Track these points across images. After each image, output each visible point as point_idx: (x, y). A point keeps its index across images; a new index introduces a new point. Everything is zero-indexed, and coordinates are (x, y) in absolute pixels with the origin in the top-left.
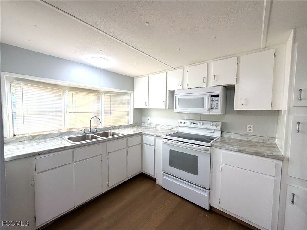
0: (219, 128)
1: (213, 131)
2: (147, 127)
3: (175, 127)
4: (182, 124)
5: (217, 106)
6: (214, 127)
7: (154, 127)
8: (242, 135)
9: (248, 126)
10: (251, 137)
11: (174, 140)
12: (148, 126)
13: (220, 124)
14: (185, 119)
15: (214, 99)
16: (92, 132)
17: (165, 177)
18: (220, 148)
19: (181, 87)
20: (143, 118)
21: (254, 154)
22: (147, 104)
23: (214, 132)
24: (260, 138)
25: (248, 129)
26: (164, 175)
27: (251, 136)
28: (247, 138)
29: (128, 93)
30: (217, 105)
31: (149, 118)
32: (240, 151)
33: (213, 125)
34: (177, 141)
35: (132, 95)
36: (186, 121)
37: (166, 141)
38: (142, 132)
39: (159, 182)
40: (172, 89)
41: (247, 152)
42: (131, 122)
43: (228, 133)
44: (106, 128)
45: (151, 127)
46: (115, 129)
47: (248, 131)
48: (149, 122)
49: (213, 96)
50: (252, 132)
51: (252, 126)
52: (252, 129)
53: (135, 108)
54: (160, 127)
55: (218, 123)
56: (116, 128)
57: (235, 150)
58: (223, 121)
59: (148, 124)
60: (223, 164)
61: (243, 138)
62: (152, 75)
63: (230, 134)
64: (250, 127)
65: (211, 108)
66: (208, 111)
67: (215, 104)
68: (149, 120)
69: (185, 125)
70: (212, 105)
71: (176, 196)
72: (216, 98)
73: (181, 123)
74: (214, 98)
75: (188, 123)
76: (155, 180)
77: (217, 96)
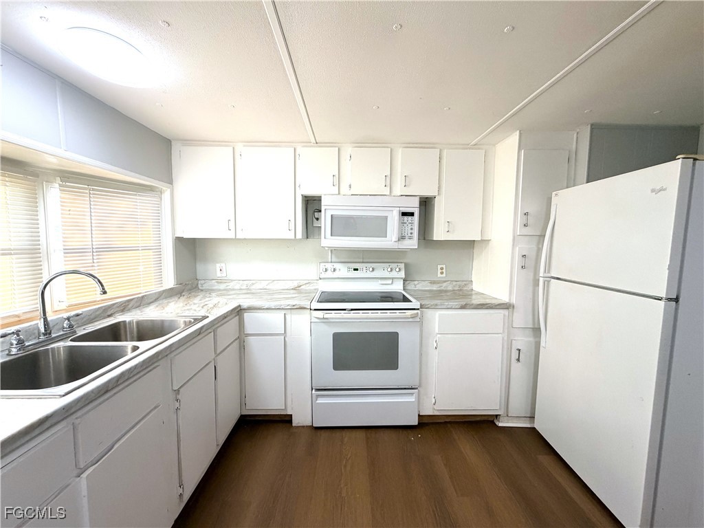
0: (402, 274)
1: (390, 282)
2: (220, 290)
3: (307, 282)
4: (329, 274)
5: (411, 233)
6: (394, 274)
7: (244, 287)
8: (433, 282)
9: (439, 267)
10: (445, 284)
11: (345, 310)
12: (222, 287)
13: (402, 266)
14: (330, 261)
15: (405, 221)
16: (53, 336)
17: (320, 401)
18: (435, 307)
19: (335, 190)
20: (200, 267)
21: (480, 307)
22: (232, 227)
23: (392, 283)
24: (454, 283)
25: (439, 271)
26: (318, 396)
27: (445, 281)
28: (440, 287)
29: (151, 189)
30: (411, 231)
31: (223, 265)
32: (463, 307)
33: (392, 270)
34: (352, 310)
35: (166, 195)
36: (338, 266)
37: (326, 316)
38: (240, 306)
39: (301, 418)
40: (312, 192)
41: (473, 307)
42: (169, 282)
43: (413, 282)
44: (98, 313)
45: (234, 290)
46: (129, 310)
47: (439, 275)
48: (224, 275)
49: (404, 214)
50: (444, 275)
51: (444, 266)
52: (444, 271)
53: (178, 239)
54: (263, 285)
55: (399, 264)
56: (130, 306)
57: (457, 307)
58: (405, 261)
59: (220, 281)
60: (438, 335)
61: (435, 287)
62: (244, 146)
63: (416, 282)
64: (442, 269)
65: (402, 238)
66: (397, 244)
67: (407, 229)
68: (224, 270)
69: (336, 274)
70: (403, 231)
71: (350, 430)
72: (410, 218)
73: (326, 270)
74: (406, 218)
75: (343, 270)
76: (286, 420)
77: (412, 214)
